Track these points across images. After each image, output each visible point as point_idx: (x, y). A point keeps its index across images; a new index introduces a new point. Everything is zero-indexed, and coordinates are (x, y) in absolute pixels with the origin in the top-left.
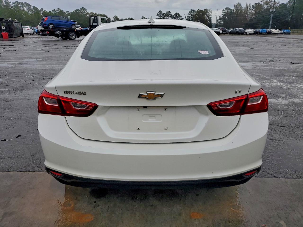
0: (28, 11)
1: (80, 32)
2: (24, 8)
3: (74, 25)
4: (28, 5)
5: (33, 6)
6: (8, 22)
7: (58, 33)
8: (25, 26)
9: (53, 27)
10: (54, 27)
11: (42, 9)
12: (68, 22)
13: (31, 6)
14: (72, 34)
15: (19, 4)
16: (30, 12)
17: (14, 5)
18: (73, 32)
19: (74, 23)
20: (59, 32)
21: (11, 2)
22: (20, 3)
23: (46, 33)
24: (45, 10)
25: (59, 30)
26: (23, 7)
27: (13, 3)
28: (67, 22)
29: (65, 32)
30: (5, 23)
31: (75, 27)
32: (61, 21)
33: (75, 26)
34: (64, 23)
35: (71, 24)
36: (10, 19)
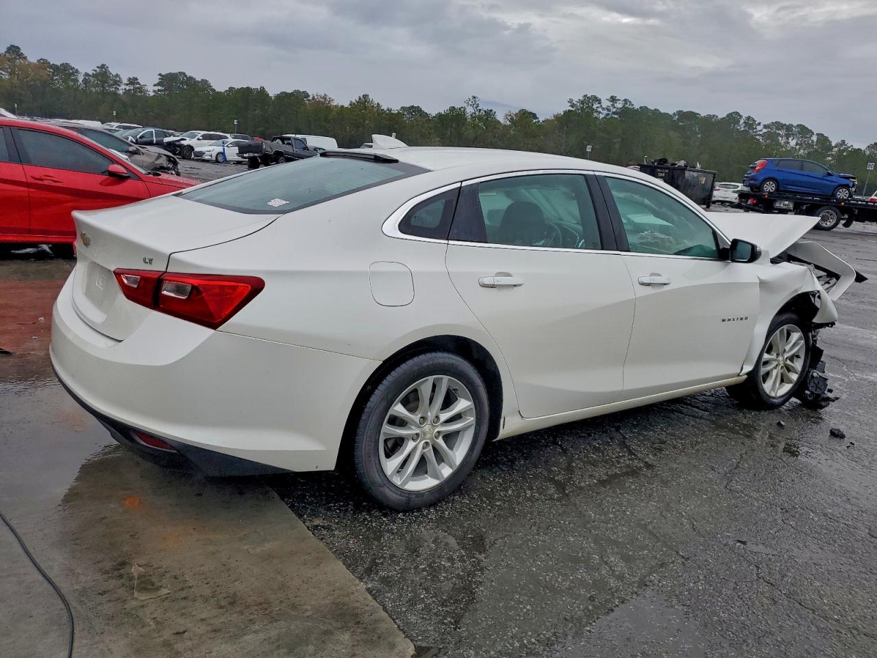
0: (798, 147)
1: (856, 208)
2: (790, 139)
3: (847, 186)
4: (804, 131)
5: (817, 134)
6: (675, 169)
7: (782, 205)
8: (732, 183)
9: (774, 188)
10: (777, 190)
11: (843, 142)
12: (829, 178)
13: (813, 133)
14: (828, 212)
15: (779, 130)
16: (804, 149)
17: (765, 130)
18: (834, 209)
19: (845, 182)
20: (787, 203)
21: (759, 124)
22: (785, 127)
23: (749, 203)
24: (852, 146)
25: (787, 199)
26: (787, 136)
27: (765, 127)
28: (825, 178)
29: (807, 204)
30: (667, 171)
31: (847, 195)
32: (806, 173)
33: (847, 192)
34: (816, 180)
35: (836, 184)
36: (682, 163)
